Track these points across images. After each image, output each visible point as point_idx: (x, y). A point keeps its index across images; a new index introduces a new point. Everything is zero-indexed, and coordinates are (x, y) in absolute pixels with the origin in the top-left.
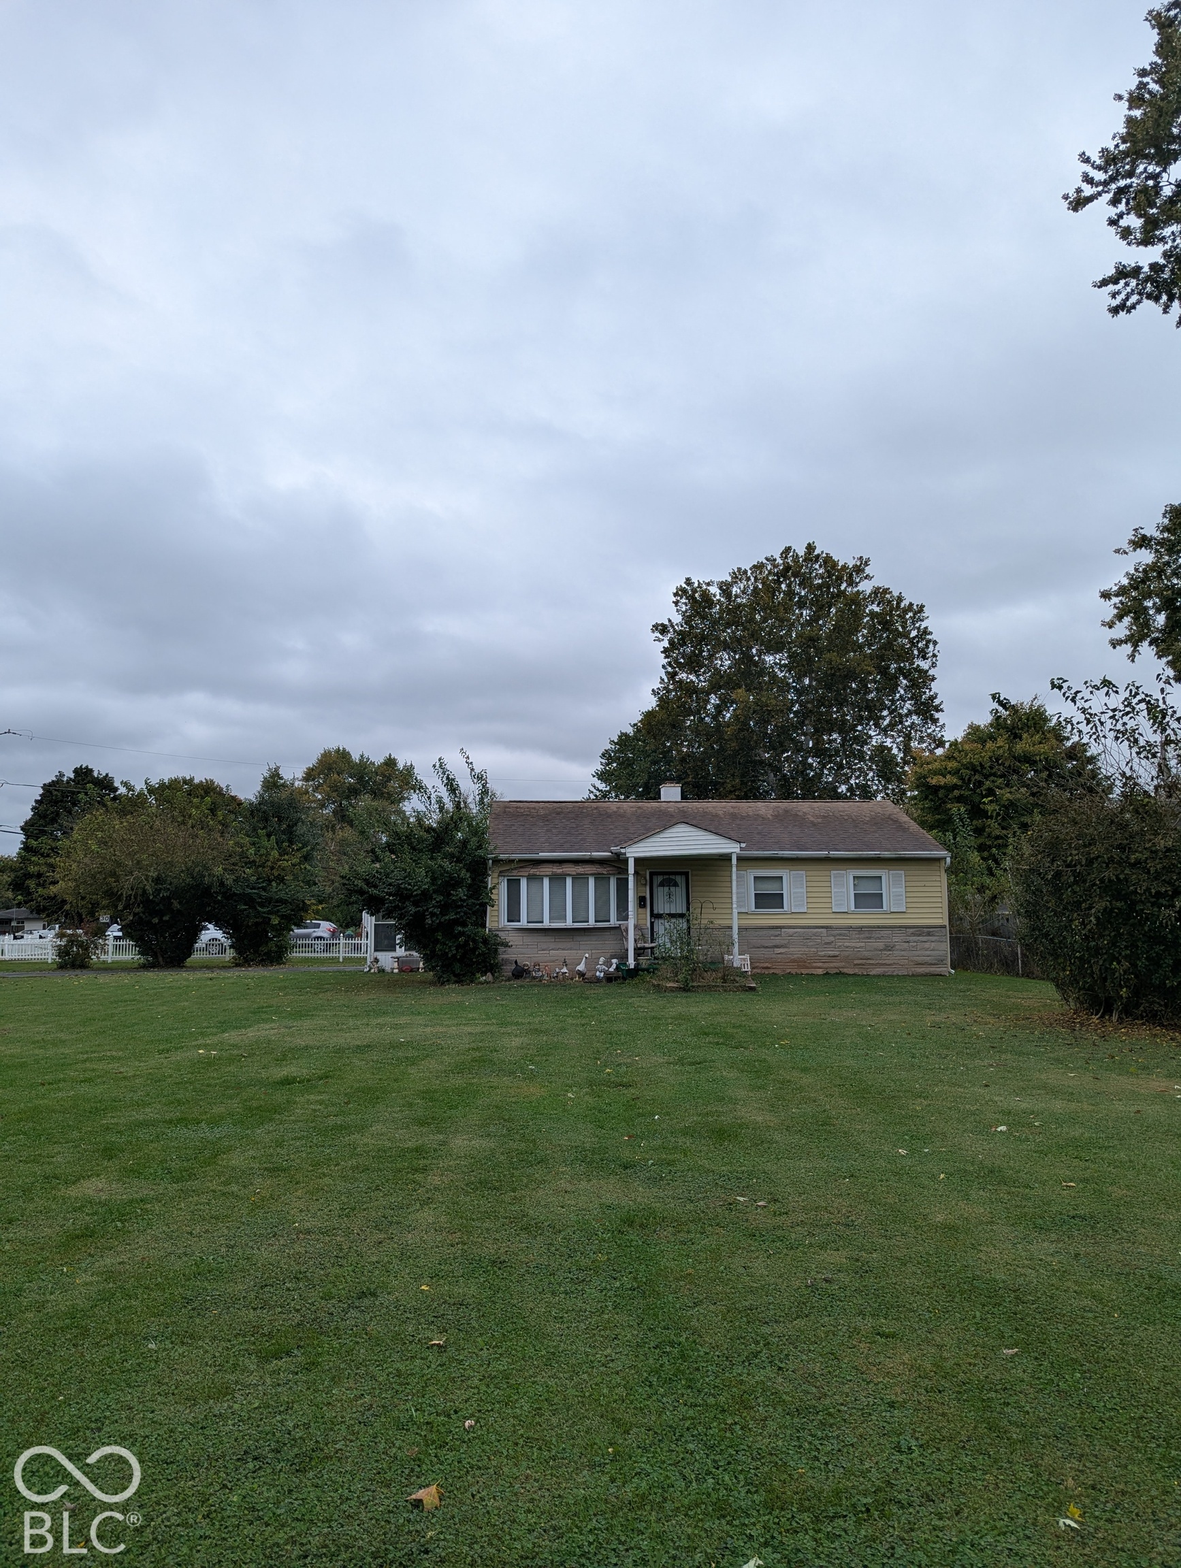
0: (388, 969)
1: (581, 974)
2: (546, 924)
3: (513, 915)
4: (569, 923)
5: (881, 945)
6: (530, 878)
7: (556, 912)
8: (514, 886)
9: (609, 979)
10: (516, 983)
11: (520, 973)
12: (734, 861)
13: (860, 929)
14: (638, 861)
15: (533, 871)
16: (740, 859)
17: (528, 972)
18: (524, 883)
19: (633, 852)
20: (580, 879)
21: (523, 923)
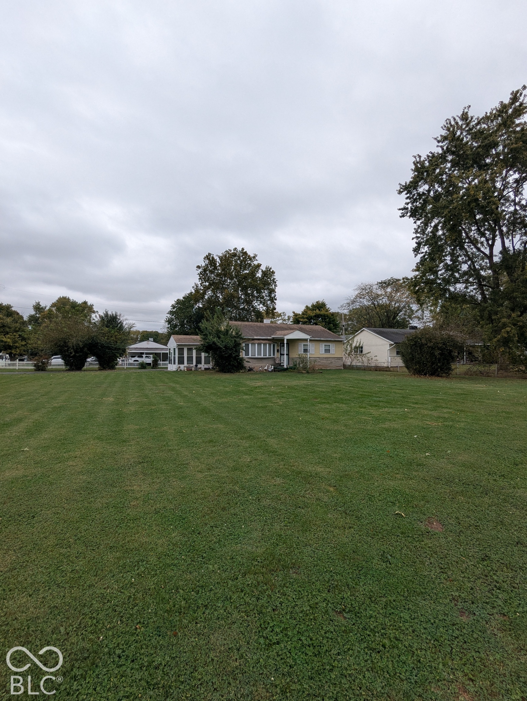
0: (183, 370)
1: (266, 370)
2: (256, 356)
3: (247, 354)
4: (262, 356)
5: (330, 362)
6: (252, 344)
7: (259, 353)
8: (247, 346)
9: (272, 371)
10: (249, 372)
11: (251, 370)
12: (309, 340)
13: (326, 358)
14: (287, 340)
15: (253, 342)
16: (310, 340)
17: (252, 369)
18: (250, 345)
19: (286, 337)
20: (265, 345)
21: (250, 356)
